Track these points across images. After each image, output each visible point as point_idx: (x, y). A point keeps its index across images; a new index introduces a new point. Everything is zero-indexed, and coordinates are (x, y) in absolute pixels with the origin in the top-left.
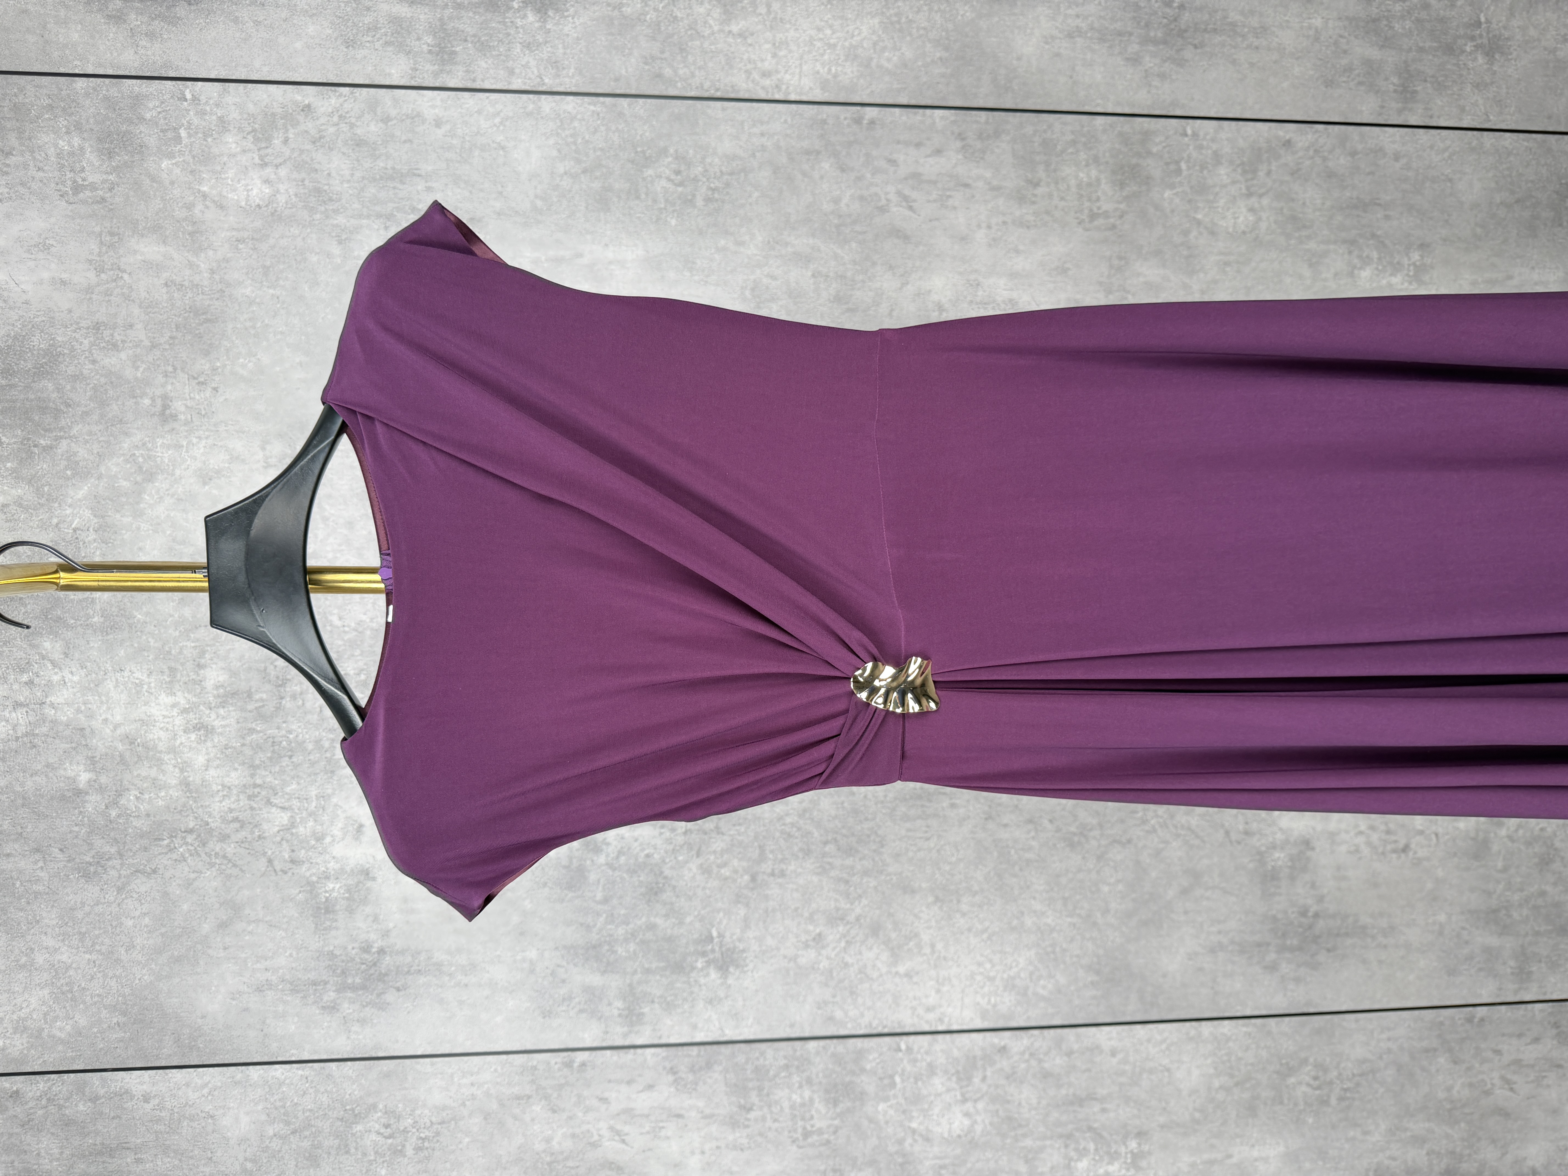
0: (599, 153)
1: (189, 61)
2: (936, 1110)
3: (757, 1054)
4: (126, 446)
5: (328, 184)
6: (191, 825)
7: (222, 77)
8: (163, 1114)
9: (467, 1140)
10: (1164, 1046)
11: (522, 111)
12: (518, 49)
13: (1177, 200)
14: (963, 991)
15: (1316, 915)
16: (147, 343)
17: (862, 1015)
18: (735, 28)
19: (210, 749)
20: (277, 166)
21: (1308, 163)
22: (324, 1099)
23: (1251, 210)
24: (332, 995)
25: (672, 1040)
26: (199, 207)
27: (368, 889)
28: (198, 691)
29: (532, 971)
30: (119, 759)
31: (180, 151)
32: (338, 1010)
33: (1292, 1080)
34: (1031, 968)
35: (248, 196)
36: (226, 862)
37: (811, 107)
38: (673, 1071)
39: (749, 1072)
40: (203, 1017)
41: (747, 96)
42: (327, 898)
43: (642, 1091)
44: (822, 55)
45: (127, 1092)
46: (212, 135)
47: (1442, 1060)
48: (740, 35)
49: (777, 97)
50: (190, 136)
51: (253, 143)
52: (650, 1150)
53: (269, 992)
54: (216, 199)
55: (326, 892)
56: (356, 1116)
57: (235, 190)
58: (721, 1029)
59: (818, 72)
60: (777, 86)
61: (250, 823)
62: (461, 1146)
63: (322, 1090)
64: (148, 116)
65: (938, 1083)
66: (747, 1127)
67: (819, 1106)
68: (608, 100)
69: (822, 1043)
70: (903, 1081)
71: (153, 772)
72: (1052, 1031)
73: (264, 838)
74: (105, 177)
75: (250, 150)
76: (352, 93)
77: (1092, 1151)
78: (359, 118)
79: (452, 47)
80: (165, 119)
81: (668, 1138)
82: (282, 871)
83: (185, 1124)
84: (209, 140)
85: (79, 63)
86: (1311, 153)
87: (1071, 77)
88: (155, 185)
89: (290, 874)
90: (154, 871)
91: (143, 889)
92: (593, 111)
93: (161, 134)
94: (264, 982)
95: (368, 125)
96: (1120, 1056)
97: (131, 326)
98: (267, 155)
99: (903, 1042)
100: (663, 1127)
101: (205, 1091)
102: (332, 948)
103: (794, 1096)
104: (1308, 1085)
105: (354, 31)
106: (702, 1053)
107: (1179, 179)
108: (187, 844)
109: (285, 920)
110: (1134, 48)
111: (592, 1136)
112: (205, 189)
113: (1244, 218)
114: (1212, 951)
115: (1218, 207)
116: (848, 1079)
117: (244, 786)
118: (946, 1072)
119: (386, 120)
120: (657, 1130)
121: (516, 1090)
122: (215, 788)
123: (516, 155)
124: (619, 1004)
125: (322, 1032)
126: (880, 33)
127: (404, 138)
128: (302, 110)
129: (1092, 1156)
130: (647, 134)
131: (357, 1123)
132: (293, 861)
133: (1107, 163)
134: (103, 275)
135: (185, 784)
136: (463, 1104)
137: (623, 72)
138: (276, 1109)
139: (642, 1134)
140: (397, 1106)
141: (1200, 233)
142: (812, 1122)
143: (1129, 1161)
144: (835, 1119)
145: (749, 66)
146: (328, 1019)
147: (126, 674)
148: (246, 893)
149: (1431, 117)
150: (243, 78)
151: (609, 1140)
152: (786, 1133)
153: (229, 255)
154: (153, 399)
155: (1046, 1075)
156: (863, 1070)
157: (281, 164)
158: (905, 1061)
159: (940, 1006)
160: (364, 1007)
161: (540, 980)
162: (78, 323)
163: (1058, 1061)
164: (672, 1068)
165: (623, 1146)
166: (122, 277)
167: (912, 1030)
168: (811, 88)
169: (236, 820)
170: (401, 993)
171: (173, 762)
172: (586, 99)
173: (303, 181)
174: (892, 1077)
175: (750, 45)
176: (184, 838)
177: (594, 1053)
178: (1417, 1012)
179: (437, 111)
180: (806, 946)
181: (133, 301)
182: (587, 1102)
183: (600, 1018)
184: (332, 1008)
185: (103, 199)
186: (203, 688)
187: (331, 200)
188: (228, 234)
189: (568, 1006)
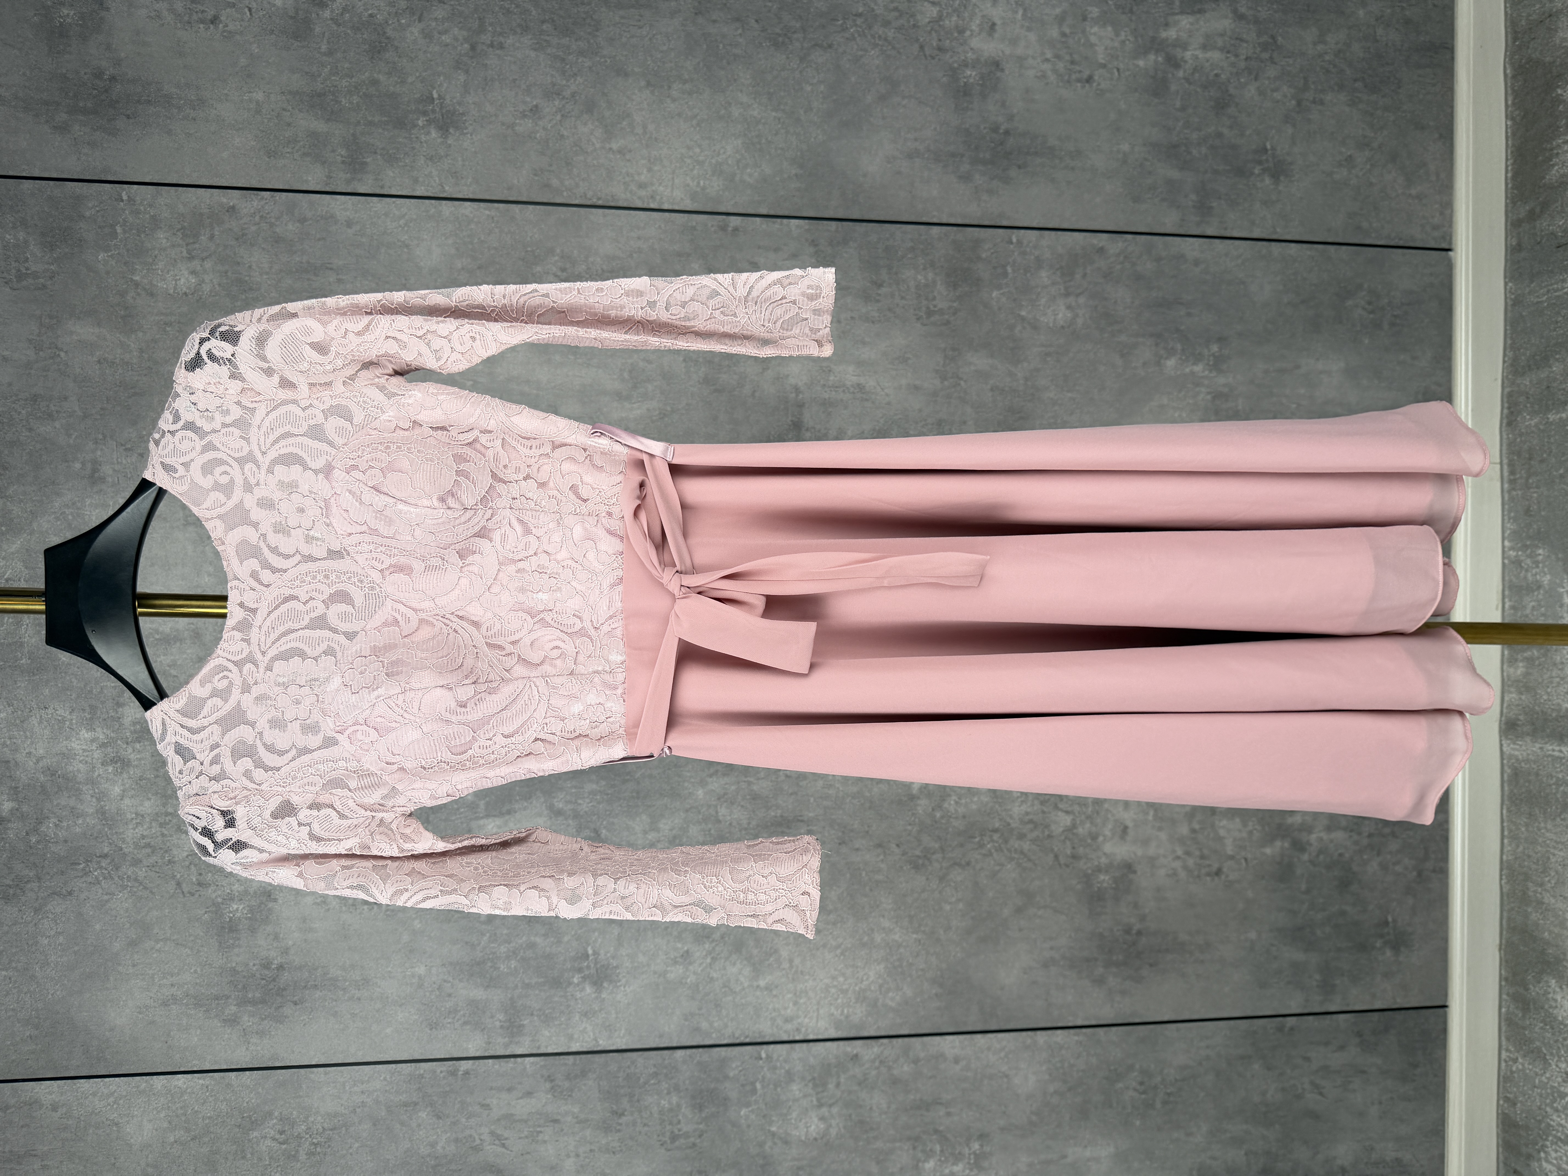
0: (492, 252)
1: (126, 167)
2: (794, 1115)
3: (629, 1063)
4: (57, 504)
5: (249, 276)
6: (106, 850)
7: (155, 181)
8: (70, 1122)
9: (357, 1145)
10: (1002, 1054)
11: (424, 214)
12: (422, 161)
13: (1004, 299)
14: (818, 1003)
15: (1139, 933)
16: (80, 413)
17: (726, 1026)
18: (615, 146)
19: (126, 781)
20: (203, 260)
21: (1119, 267)
22: (223, 1107)
23: (1069, 307)
24: (234, 1008)
25: (550, 1051)
26: (132, 293)
27: (269, 909)
28: (117, 727)
29: (420, 986)
30: (40, 789)
31: (115, 245)
32: (238, 1023)
33: (1120, 1085)
34: (880, 981)
35: (176, 284)
36: (137, 884)
37: (682, 215)
38: (550, 1079)
39: (620, 1079)
40: (112, 1030)
41: (625, 205)
42: (231, 918)
43: (521, 1098)
44: (692, 170)
45: (36, 1102)
46: (145, 232)
47: (1256, 1066)
48: (620, 152)
49: (652, 206)
50: (125, 232)
51: (182, 239)
52: (528, 1153)
53: (174, 1007)
54: (147, 287)
55: (230, 912)
56: (253, 1123)
57: (164, 280)
58: (596, 1040)
59: (688, 185)
60: (652, 197)
61: (161, 848)
62: (351, 1151)
63: (221, 1098)
64: (88, 214)
65: (795, 1089)
66: (619, 1131)
67: (686, 1111)
68: (501, 205)
69: (689, 1051)
70: (763, 1087)
71: (72, 802)
72: (900, 1040)
73: (174, 862)
74: (46, 266)
75: (179, 245)
76: (272, 197)
77: (938, 1152)
78: (277, 219)
79: (364, 158)
80: (103, 216)
81: (545, 1142)
82: (190, 893)
83: (91, 1131)
84: (143, 236)
85: (26, 168)
86: (1121, 258)
87: (911, 192)
88: (91, 274)
89: (197, 896)
90: (70, 893)
91: (58, 910)
92: (488, 216)
93: (99, 230)
94: (170, 997)
95: (286, 225)
96: (963, 1063)
97: (66, 398)
98: (195, 249)
99: (764, 1051)
100: (541, 1132)
101: (111, 1100)
102: (234, 965)
103: (663, 1102)
104: (1135, 1090)
105: (276, 144)
106: (578, 1062)
107: (1005, 281)
108: (101, 868)
109: (192, 938)
110: (965, 167)
111: (474, 1141)
112: (137, 278)
113: (1062, 315)
114: (1045, 965)
115: (1039, 305)
116: (712, 1086)
117: (157, 814)
118: (803, 1078)
119: (303, 221)
120: (535, 1134)
121: (403, 1098)
122: (129, 816)
123: (418, 253)
124: (501, 1016)
125: (223, 1043)
126: (743, 152)
127: (318, 236)
128: (228, 211)
129: (938, 1158)
130: (536, 236)
131: (253, 1130)
132: (200, 884)
133: (942, 267)
134: (41, 353)
135: (102, 813)
136: (354, 1111)
137: (516, 182)
138: (177, 1116)
139: (520, 1138)
140: (292, 1114)
141: (1024, 328)
142: (679, 1126)
143: (972, 1161)
144: (701, 1123)
145: (627, 179)
146: (229, 1031)
147: (50, 711)
148: (155, 913)
149: (1226, 229)
150: (174, 182)
151: (489, 1144)
152: (655, 1137)
153: (158, 336)
154: (83, 464)
155: (895, 1081)
156: (726, 1077)
157: (206, 258)
158: (765, 1069)
159: (798, 1017)
160: (263, 1019)
161: (428, 994)
162: (17, 395)
163: (906, 1068)
164: (549, 1076)
165: (504, 1150)
166: (59, 355)
167: (771, 1039)
168: (682, 199)
169: (148, 845)
170: (298, 1007)
171: (91, 792)
172: (482, 204)
173: (226, 272)
174: (753, 1084)
175: (629, 160)
176: (99, 862)
177: (477, 1062)
178: (1232, 1022)
179: (348, 213)
180: (675, 962)
181: (69, 376)
182: (470, 1109)
183: (483, 1030)
184: (232, 1021)
185: (44, 287)
186: (121, 725)
187: (251, 289)
188: (157, 318)
189: (454, 1018)
